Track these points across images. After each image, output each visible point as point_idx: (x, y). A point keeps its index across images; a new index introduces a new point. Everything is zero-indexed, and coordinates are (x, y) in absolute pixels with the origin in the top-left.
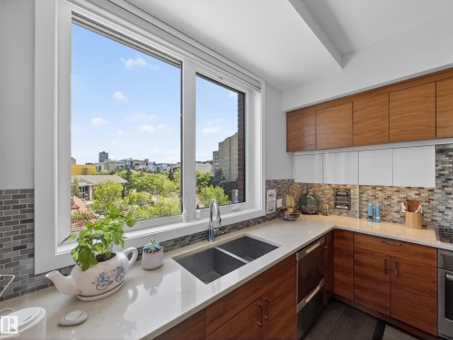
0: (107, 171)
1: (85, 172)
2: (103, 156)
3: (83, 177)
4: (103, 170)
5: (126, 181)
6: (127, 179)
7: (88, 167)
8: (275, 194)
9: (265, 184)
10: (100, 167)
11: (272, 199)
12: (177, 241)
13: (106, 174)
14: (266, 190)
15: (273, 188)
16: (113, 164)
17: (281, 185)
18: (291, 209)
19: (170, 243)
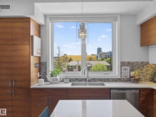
0: (101, 59)
1: (91, 59)
2: (99, 50)
3: (89, 62)
4: (99, 58)
5: (109, 65)
6: (110, 63)
7: (92, 56)
8: (128, 68)
9: (121, 63)
10: (97, 56)
11: (126, 71)
12: (76, 79)
13: (100, 60)
14: (121, 66)
15: (127, 66)
16: (104, 55)
17: (135, 64)
18: (137, 77)
19: (74, 79)
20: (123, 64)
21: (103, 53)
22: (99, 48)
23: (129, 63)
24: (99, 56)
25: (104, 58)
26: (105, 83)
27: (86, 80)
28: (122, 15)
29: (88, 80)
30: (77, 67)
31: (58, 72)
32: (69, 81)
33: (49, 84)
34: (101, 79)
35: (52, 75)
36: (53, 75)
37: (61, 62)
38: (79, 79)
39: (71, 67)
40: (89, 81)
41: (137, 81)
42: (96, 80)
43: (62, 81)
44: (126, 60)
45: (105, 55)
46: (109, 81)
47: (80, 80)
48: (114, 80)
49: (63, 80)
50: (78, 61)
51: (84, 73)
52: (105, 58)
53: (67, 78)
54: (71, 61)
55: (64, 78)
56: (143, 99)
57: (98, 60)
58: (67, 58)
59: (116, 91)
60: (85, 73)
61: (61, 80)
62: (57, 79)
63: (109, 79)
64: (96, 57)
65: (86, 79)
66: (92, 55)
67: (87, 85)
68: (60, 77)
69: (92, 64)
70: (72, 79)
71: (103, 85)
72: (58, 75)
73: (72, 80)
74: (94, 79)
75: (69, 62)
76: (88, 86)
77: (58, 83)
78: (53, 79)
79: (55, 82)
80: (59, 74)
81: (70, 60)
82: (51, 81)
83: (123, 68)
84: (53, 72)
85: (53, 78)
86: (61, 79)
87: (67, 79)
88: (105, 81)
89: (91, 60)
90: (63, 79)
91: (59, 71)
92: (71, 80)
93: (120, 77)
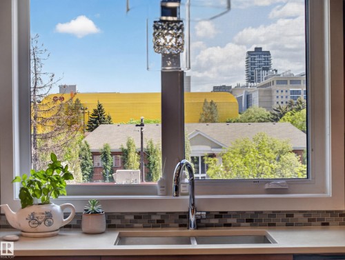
10: (248, 97)
12: (138, 217)
13: (261, 120)
16: (284, 87)
19: (128, 218)
21: (282, 82)
22: (258, 50)
24: (256, 97)
25: (284, 106)
26: (272, 234)
27: (184, 221)
29: (192, 218)
30: (134, 158)
31: (52, 181)
32: (104, 225)
33: (17, 238)
34: (257, 213)
35: (26, 199)
36: (31, 199)
37: (48, 130)
38: (150, 214)
39: (98, 161)
40: (199, 224)
42: (229, 221)
43: (74, 226)
45: (293, 92)
46: (291, 225)
47: (154, 218)
48: (314, 220)
49: (80, 222)
50: (142, 125)
51: (177, 189)
52: (291, 104)
53: (95, 213)
54: (101, 126)
55: (80, 209)
57: (249, 120)
58: (77, 108)
60: (182, 189)
61: (66, 221)
62: (49, 215)
63: (290, 215)
64: (239, 99)
65: (185, 216)
66: (216, 89)
67: (189, 243)
68: (62, 208)
69: (221, 141)
70: (121, 216)
71: (265, 240)
72: (52, 196)
73: (117, 222)
74: (220, 215)
75: (91, 129)
76: (195, 246)
77: (53, 235)
78: (33, 218)
79: (42, 227)
80: (57, 193)
81: (98, 119)
82: (25, 225)
84: (31, 183)
85: (29, 210)
86: (66, 216)
87: (94, 217)
88: (274, 225)
89: (213, 121)
90: (78, 217)
91: (59, 180)
92: (114, 222)
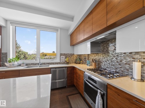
8: (64, 57)
9: (60, 54)
11: (63, 58)
12: (32, 64)
14: (60, 56)
15: (64, 55)
17: (68, 55)
18: (68, 62)
19: (30, 64)
20: (61, 55)
23: (64, 54)
28: (61, 29)
32: (25, 65)
40: (40, 65)
41: (68, 63)
43: (20, 65)
44: (63, 53)
47: (34, 64)
53: (23, 63)
55: (21, 63)
56: (69, 72)
58: (44, 54)
59: (54, 69)
62: (14, 64)
65: (39, 63)
68: (17, 63)
72: (16, 61)
74: (44, 63)
76: (38, 67)
78: (10, 65)
79: (12, 66)
83: (62, 57)
92: (27, 65)
93: (59, 62)
